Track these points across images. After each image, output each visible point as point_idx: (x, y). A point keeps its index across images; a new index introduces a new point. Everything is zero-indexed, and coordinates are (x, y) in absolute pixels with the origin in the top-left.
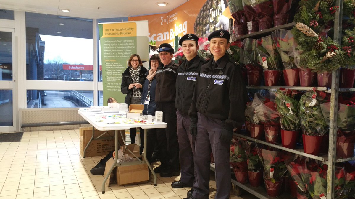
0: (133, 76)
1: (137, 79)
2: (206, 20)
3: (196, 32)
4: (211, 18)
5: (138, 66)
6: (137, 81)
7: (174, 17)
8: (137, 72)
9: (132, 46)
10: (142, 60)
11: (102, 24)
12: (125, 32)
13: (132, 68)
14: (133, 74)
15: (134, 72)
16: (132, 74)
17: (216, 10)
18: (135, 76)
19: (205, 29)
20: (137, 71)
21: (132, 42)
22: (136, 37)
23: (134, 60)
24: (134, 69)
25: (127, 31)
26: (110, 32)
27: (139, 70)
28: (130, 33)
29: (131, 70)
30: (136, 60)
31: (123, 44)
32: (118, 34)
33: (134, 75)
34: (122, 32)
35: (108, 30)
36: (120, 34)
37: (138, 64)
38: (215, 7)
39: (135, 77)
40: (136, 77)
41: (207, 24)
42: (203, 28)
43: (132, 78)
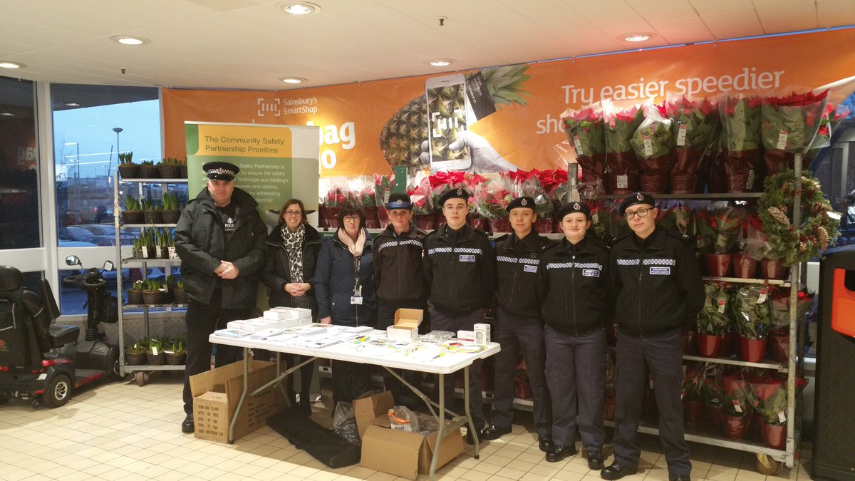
0: (291, 245)
1: (298, 253)
2: (419, 130)
3: (386, 149)
4: (434, 130)
5: (300, 224)
6: (298, 256)
7: (305, 105)
8: (299, 239)
9: (281, 177)
10: (306, 208)
11: (197, 125)
12: (262, 145)
13: (286, 229)
14: (290, 241)
15: (291, 237)
16: (289, 243)
17: (450, 119)
18: (295, 245)
19: (417, 147)
20: (298, 235)
21: (280, 170)
22: (291, 159)
23: (291, 212)
24: (291, 232)
25: (268, 145)
26: (220, 144)
27: (301, 233)
28: (276, 151)
29: (285, 233)
30: (297, 212)
31: (254, 173)
32: (242, 150)
33: (293, 244)
34: (254, 145)
35: (216, 140)
36: (247, 150)
37: (299, 221)
38: (446, 111)
39: (294, 249)
40: (297, 248)
41: (421, 139)
42: (412, 146)
43: (288, 251)
